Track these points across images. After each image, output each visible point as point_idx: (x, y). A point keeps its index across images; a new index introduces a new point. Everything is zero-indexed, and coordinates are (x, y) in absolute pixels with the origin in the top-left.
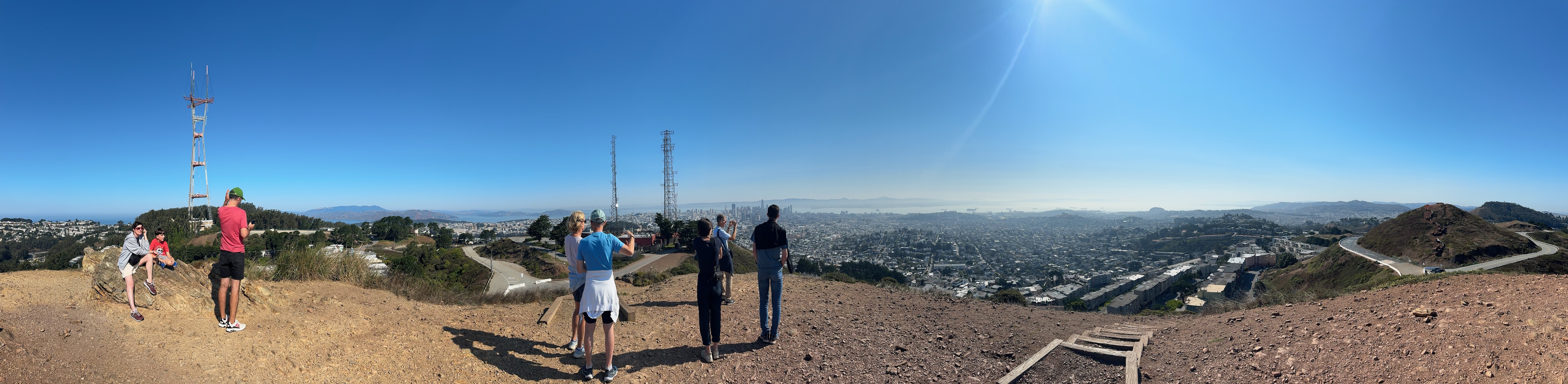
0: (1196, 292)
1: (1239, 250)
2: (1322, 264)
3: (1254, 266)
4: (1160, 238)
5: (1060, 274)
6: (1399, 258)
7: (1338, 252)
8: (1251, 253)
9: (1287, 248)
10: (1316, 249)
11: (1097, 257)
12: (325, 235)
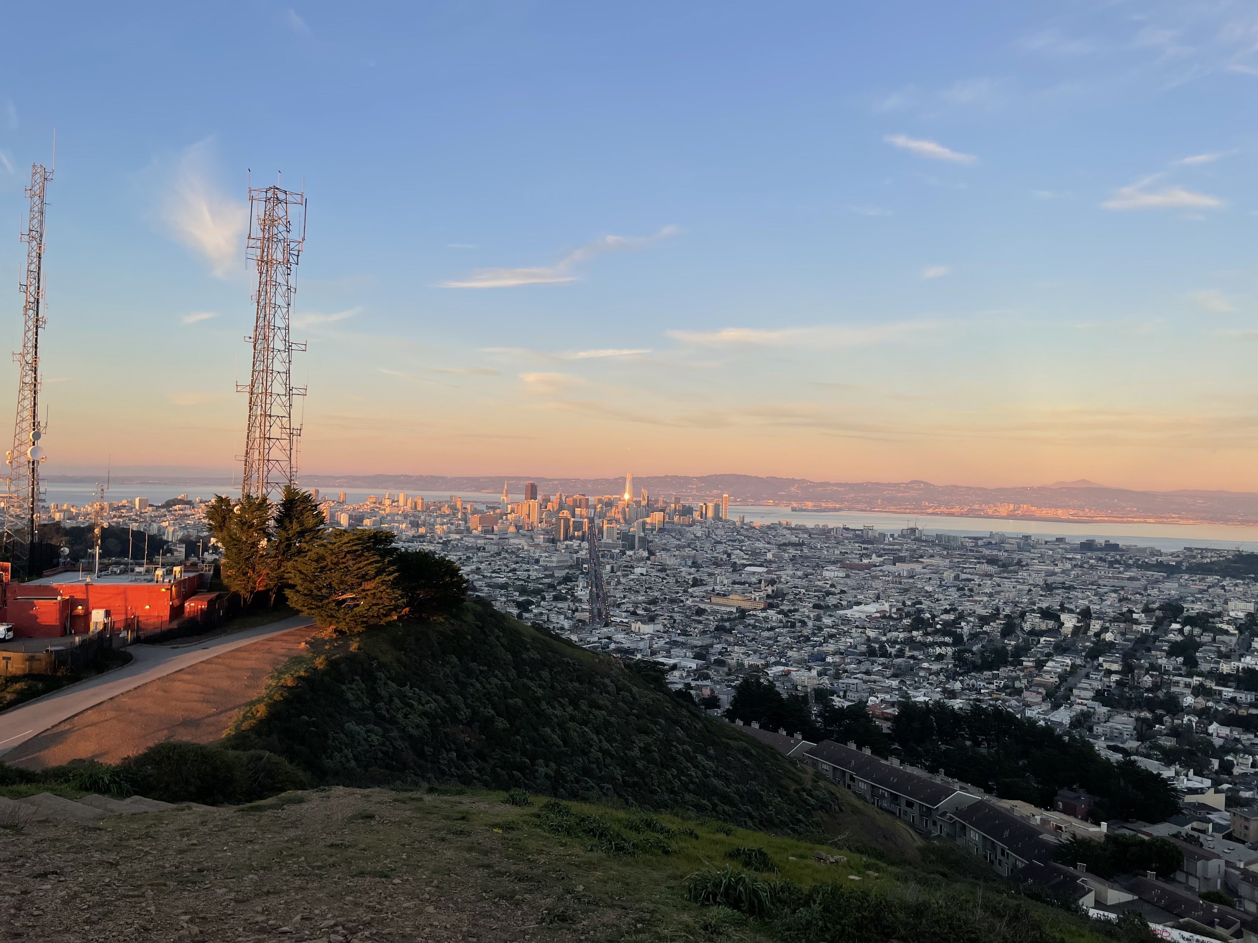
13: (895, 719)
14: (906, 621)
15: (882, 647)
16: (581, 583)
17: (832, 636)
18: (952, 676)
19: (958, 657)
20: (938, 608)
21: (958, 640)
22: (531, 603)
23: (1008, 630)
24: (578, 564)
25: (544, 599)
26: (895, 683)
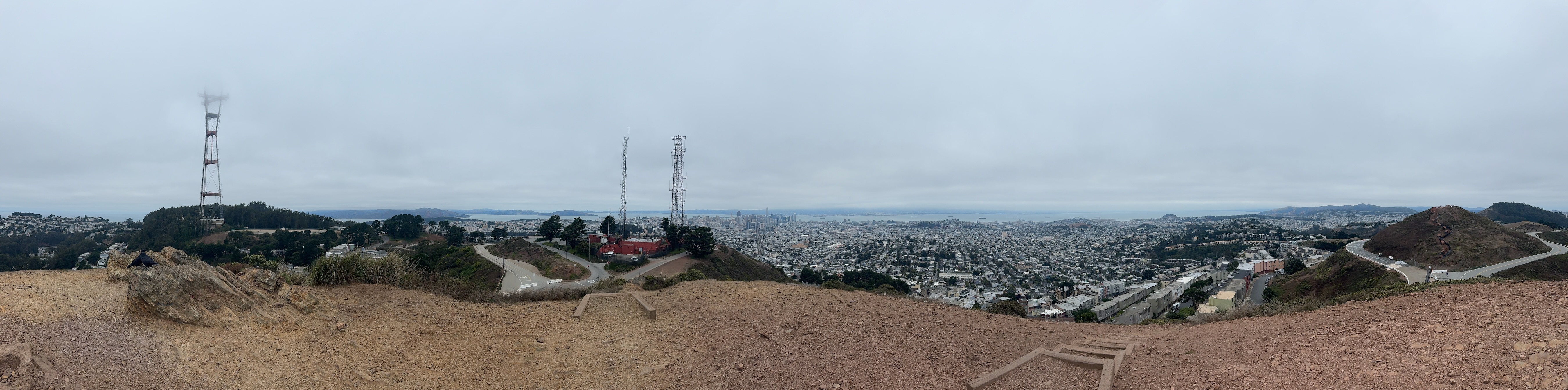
0: (1208, 299)
1: (1248, 256)
2: (1330, 269)
3: (1263, 272)
4: (1173, 245)
5: (1070, 285)
6: (1407, 261)
7: (1346, 257)
8: (1261, 260)
9: (1295, 254)
10: (1323, 254)
11: (1109, 266)
12: (336, 234)
13: (843, 277)
14: (846, 248)
15: (840, 256)
16: (755, 242)
17: (826, 254)
18: (858, 263)
19: (859, 257)
20: (853, 244)
21: (859, 252)
22: (741, 248)
23: (871, 248)
24: (754, 236)
25: (744, 247)
26: (843, 266)
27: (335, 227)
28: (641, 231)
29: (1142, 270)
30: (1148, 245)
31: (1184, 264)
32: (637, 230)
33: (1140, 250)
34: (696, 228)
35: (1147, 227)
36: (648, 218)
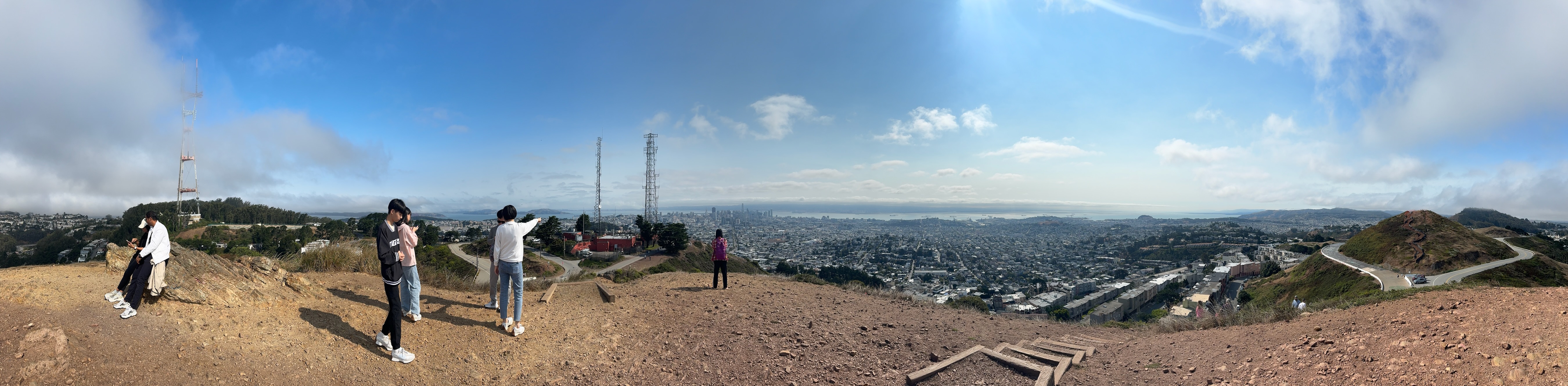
0: (1181, 300)
1: (1225, 258)
2: (1303, 273)
3: (1239, 275)
4: (1148, 246)
5: (1043, 282)
6: (1380, 265)
7: (1320, 260)
8: (1237, 262)
9: (1271, 257)
10: (1299, 257)
11: (1082, 265)
12: (311, 230)
13: (820, 272)
15: (817, 251)
17: (803, 249)
18: (835, 258)
19: (836, 253)
20: (831, 239)
26: (820, 261)
27: (311, 223)
28: (617, 228)
29: (1115, 270)
30: (1122, 245)
31: (1158, 265)
32: (612, 228)
33: (1114, 250)
34: (670, 225)
35: (1122, 226)
36: (623, 216)
